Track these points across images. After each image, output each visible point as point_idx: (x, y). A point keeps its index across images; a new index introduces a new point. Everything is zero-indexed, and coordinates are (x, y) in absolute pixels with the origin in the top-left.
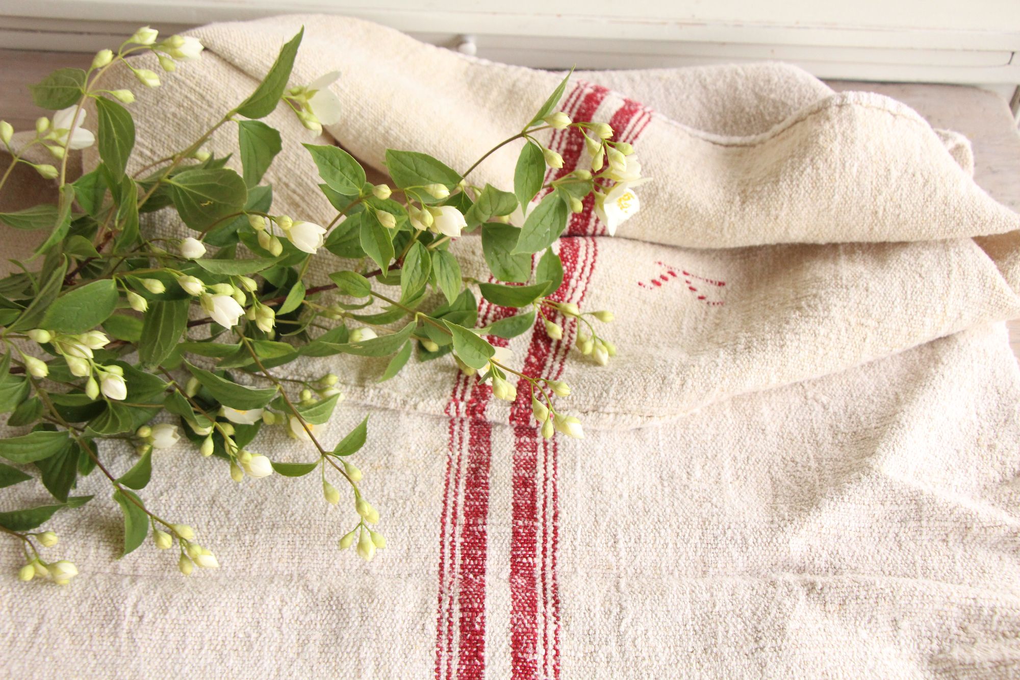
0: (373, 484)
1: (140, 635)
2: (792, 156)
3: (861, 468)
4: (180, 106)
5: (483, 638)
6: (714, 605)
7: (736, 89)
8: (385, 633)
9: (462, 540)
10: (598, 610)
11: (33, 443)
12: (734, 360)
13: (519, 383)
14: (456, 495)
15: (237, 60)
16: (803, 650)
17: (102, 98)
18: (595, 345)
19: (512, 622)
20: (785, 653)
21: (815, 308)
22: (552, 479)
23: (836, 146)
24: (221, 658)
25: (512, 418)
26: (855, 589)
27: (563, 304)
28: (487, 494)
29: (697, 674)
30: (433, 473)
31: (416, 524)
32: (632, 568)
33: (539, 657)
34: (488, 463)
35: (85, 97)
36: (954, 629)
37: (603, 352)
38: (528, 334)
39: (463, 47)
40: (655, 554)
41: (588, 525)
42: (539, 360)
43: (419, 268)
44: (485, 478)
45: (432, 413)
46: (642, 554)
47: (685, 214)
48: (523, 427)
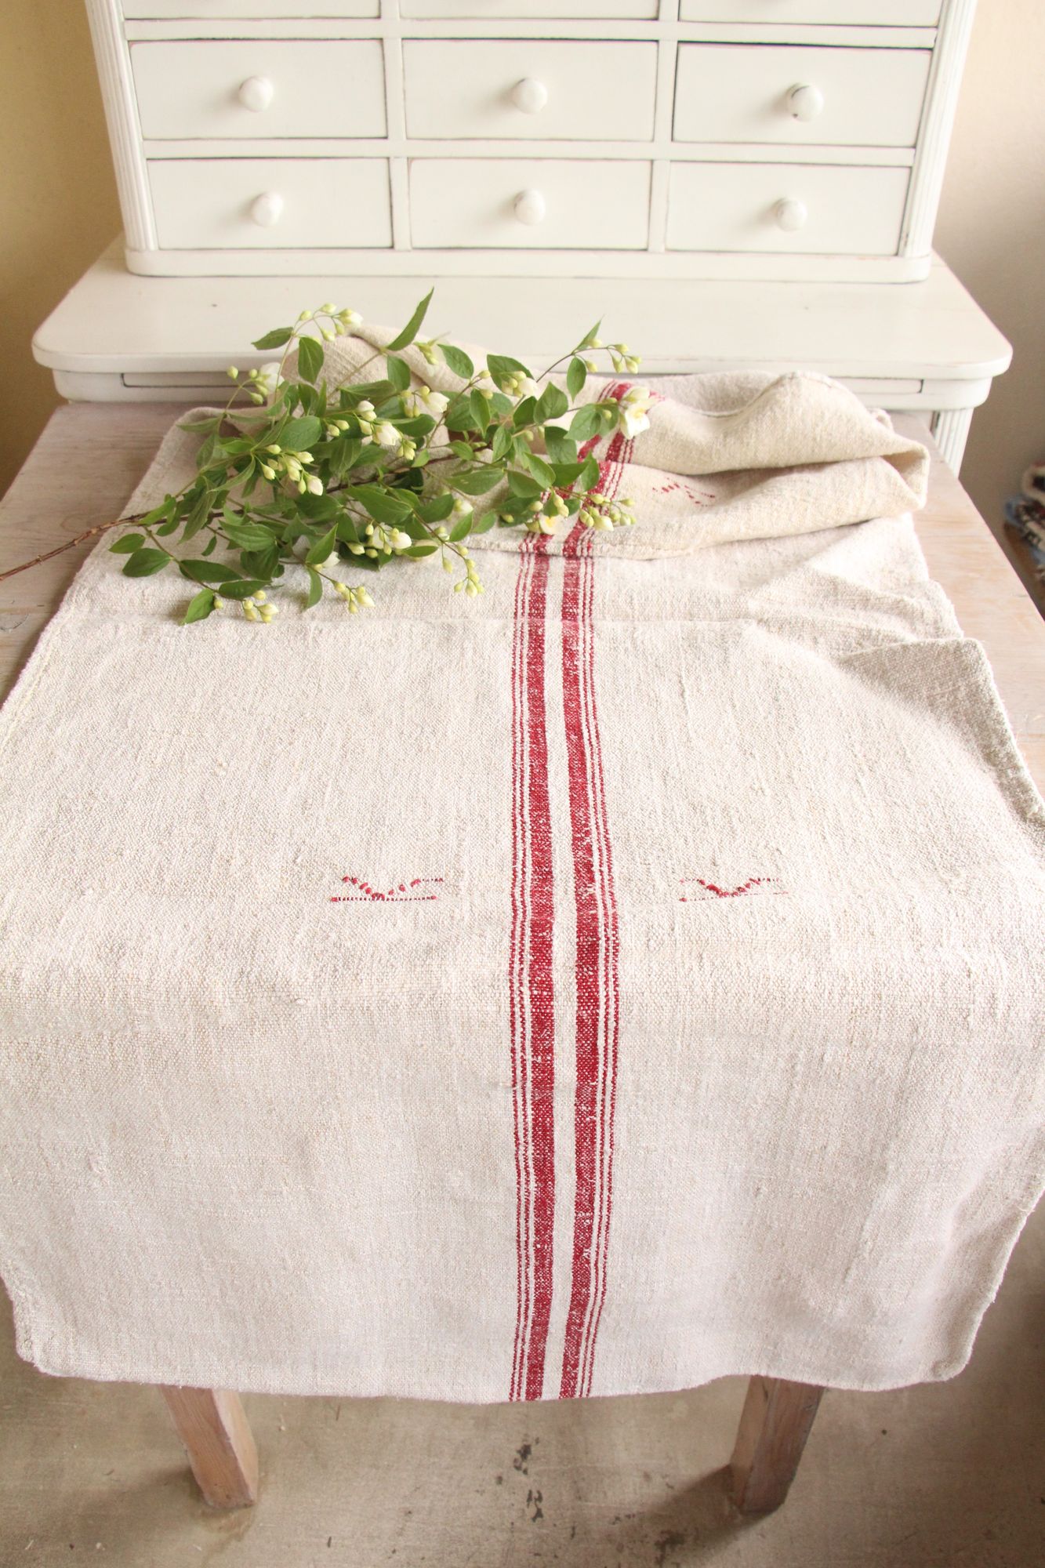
1: (320, 640)
3: (796, 568)
5: (544, 639)
7: (724, 385)
8: (480, 637)
9: (529, 597)
12: (716, 514)
14: (525, 580)
16: (752, 645)
17: (303, 338)
22: (590, 575)
23: (788, 400)
25: (564, 550)
30: (511, 573)
33: (580, 649)
36: (854, 645)
41: (614, 591)
44: (545, 574)
45: (509, 549)
47: (685, 446)
48: (571, 554)
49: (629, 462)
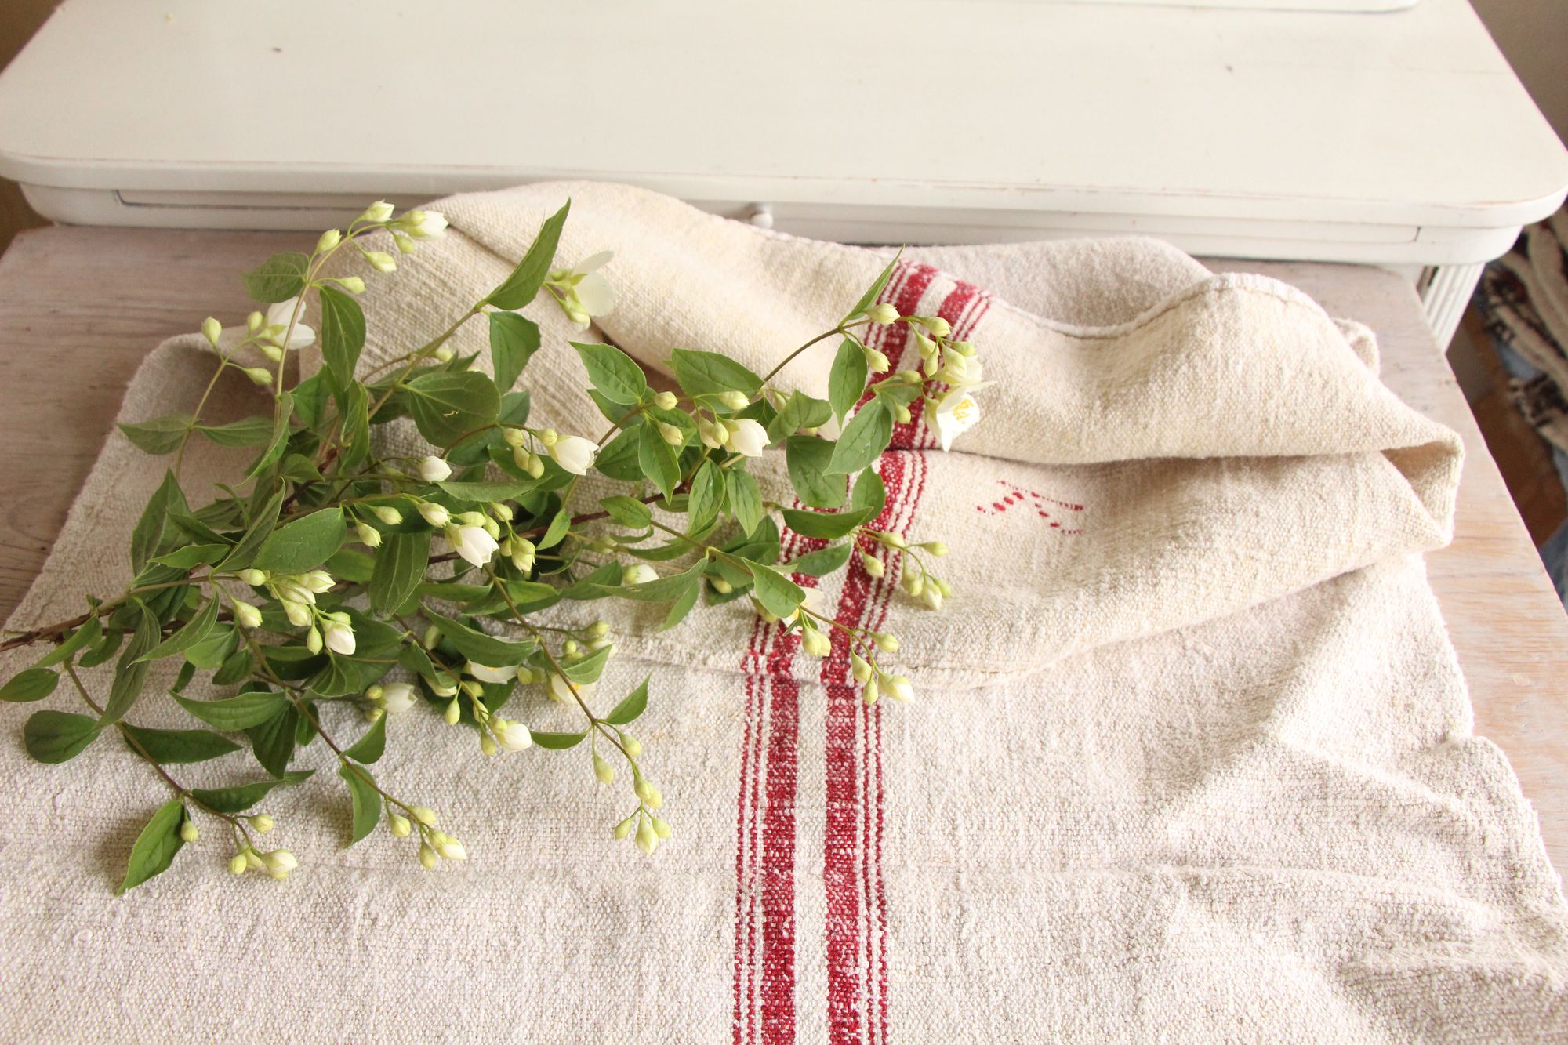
0: (654, 758)
1: (374, 942)
2: (1164, 351)
3: (1253, 735)
4: (417, 294)
5: (793, 947)
6: (1077, 907)
7: (1093, 269)
8: (672, 942)
9: (765, 827)
10: (933, 913)
11: (243, 706)
12: (1097, 602)
13: (831, 632)
14: (756, 771)
15: (486, 239)
16: (1185, 960)
17: (326, 288)
18: (925, 584)
19: (828, 928)
20: (1164, 963)
21: (1195, 538)
22: (874, 750)
23: (1217, 339)
24: (472, 971)
25: (824, 675)
26: (1248, 884)
27: (885, 534)
28: (795, 770)
29: (1057, 991)
30: (728, 744)
31: (708, 807)
32: (974, 860)
33: (862, 971)
34: (795, 732)
35: (308, 286)
36: (1368, 932)
37: (935, 593)
38: (842, 571)
39: (757, 218)
40: (1003, 843)
41: (920, 808)
42: (856, 603)
43: (711, 493)
44: (792, 749)
45: (725, 669)
46: (986, 843)
47: (1034, 422)
48: (838, 686)
49: (932, 447)
